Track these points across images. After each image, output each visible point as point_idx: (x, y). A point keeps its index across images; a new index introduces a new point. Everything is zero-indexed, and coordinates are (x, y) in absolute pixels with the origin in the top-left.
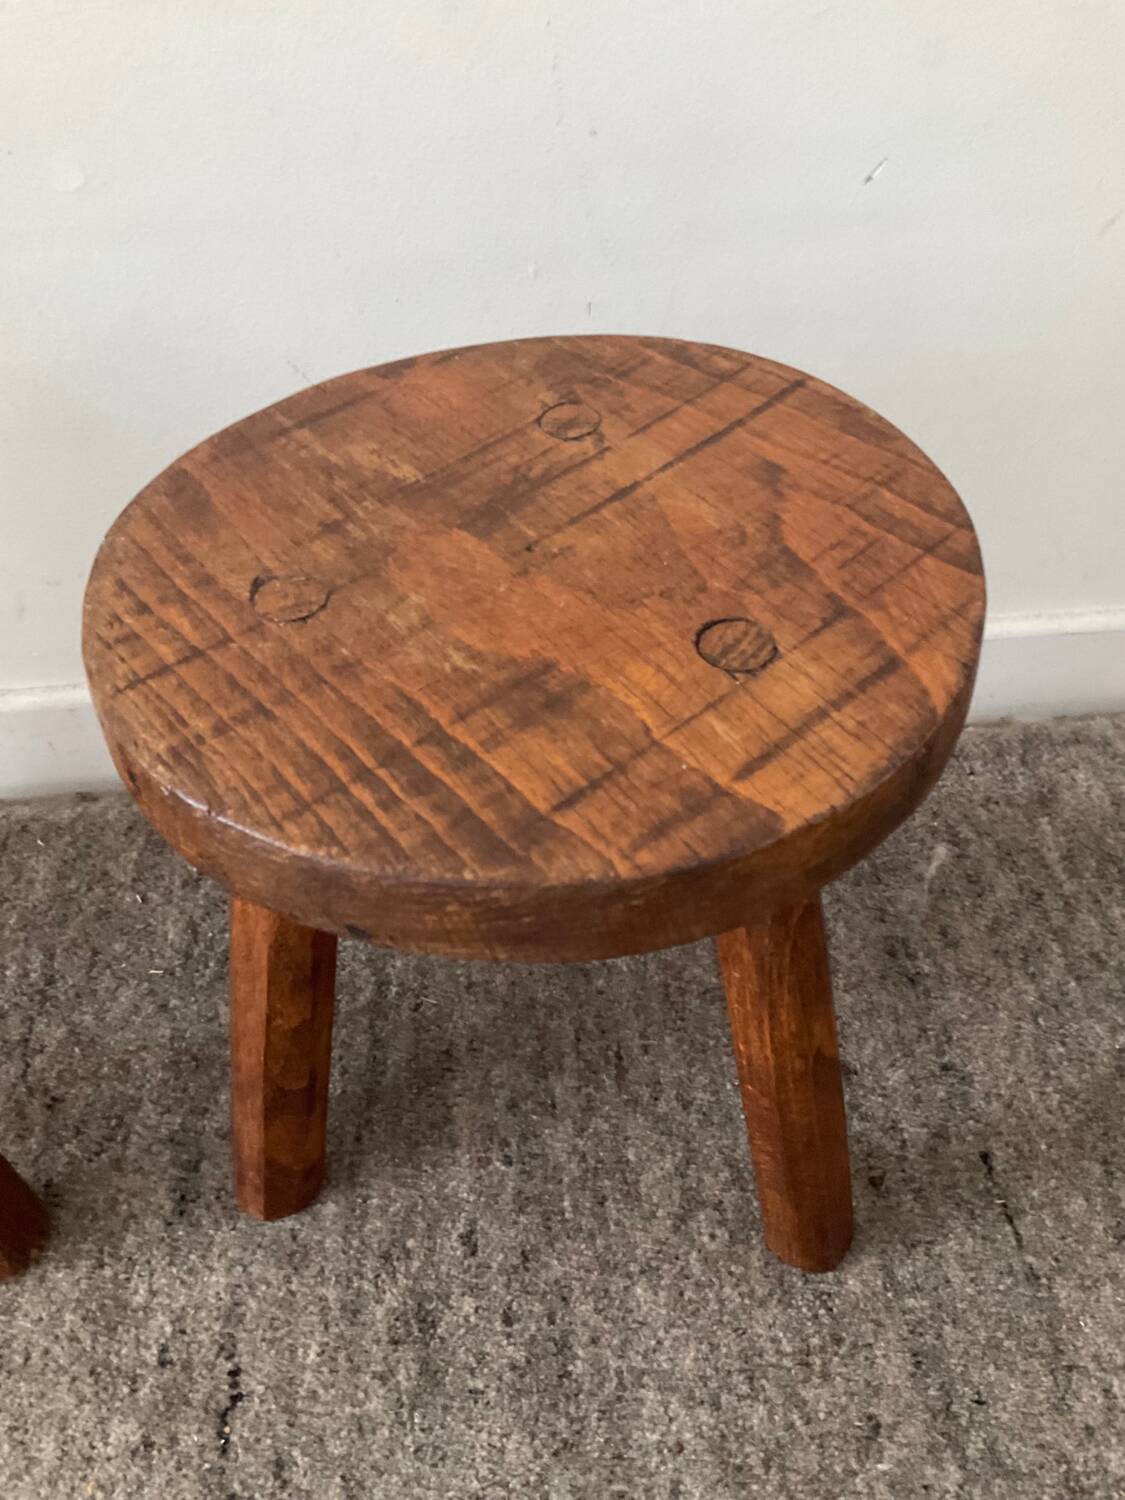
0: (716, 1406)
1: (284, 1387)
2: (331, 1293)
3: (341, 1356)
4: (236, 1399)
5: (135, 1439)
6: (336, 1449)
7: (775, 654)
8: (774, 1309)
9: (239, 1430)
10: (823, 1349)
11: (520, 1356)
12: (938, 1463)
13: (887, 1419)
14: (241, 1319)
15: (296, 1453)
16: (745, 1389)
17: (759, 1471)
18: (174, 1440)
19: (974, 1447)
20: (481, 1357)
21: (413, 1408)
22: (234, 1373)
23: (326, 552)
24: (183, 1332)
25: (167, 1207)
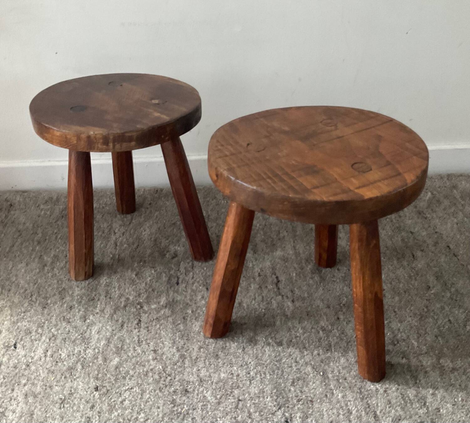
0: (391, 283)
1: (290, 279)
2: (296, 266)
3: (301, 275)
4: (278, 281)
5: (258, 287)
6: (305, 288)
7: (371, 170)
8: (401, 269)
9: (281, 286)
10: (414, 276)
11: (343, 275)
12: (444, 292)
13: (431, 286)
14: (276, 269)
15: (295, 289)
16: (397, 281)
17: (404, 293)
18: (267, 287)
19: (453, 290)
20: (334, 276)
21: (320, 283)
22: (277, 278)
23: (265, 141)
24: (263, 271)
25: (252, 252)
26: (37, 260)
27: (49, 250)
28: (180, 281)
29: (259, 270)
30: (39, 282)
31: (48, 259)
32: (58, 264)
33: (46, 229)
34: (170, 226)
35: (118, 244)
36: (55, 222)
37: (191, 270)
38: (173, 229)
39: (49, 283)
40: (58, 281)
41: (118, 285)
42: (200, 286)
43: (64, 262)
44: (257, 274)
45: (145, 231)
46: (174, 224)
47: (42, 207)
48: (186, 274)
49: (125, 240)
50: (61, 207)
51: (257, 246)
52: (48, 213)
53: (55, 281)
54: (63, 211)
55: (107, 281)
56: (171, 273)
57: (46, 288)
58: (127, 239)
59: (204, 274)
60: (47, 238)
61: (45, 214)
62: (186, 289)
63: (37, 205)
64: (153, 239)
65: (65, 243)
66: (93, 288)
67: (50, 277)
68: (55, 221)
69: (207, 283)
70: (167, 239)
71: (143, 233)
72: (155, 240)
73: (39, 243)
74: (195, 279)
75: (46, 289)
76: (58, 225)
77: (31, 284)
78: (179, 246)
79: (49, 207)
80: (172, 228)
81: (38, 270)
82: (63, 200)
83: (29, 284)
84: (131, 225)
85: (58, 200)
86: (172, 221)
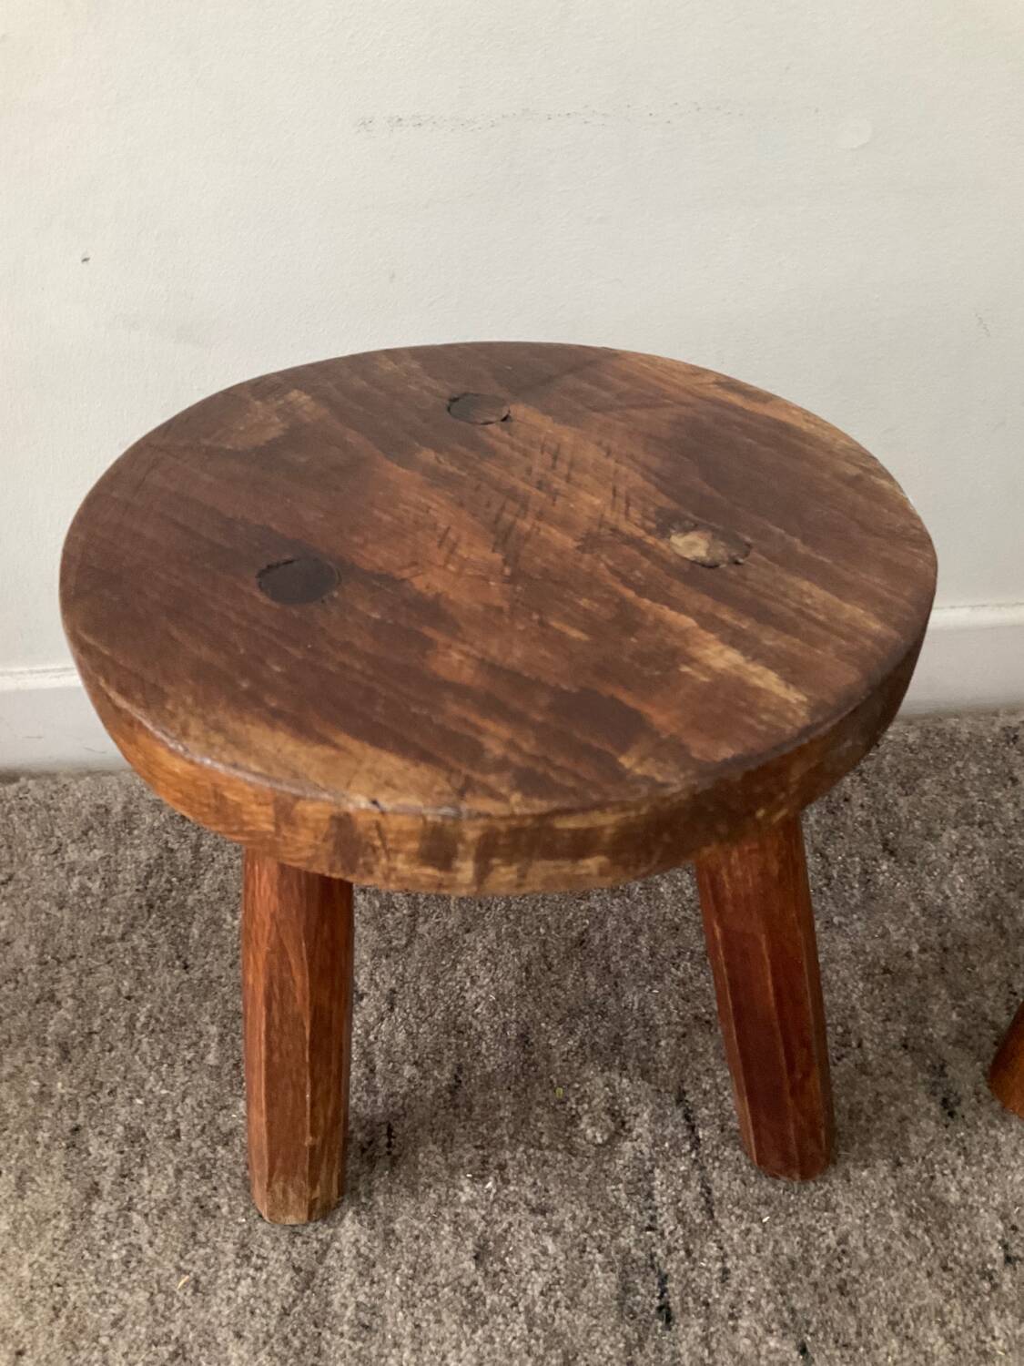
25: (935, 1109)
26: (57, 1158)
27: (105, 1098)
28: (675, 1301)
29: (1000, 1226)
30: (73, 1297)
31: (101, 1151)
32: (146, 1183)
33: (90, 973)
34: (568, 956)
35: (379, 1064)
36: (122, 939)
37: (708, 1224)
38: (583, 974)
39: (115, 1310)
40: (151, 1301)
41: (409, 1327)
42: (769, 1331)
43: (170, 1170)
44: (996, 1252)
45: (473, 982)
46: (581, 942)
47: (72, 854)
48: (689, 1252)
49: (401, 1036)
50: (143, 855)
51: (949, 1070)
52: (95, 886)
53: (142, 1296)
54: (148, 877)
55: (362, 1298)
56: (623, 1242)
57: (104, 1341)
58: (409, 1034)
59: (767, 1253)
60: (97, 1024)
61: (84, 892)
62: (711, 1353)
63: (54, 847)
64: (512, 1033)
65: (166, 1054)
66: (303, 1349)
67: (117, 1270)
68: (121, 928)
69: (793, 1311)
70: (572, 1032)
71: (471, 996)
72: (524, 1039)
73: (65, 1053)
74: (734, 1283)
75: (105, 1349)
76: (134, 949)
77: (42, 1313)
78: (623, 1067)
79: (98, 853)
80: (576, 966)
81: (64, 1224)
82: (148, 820)
83: (28, 1309)
84: (417, 949)
85: (129, 820)
86: (569, 926)
